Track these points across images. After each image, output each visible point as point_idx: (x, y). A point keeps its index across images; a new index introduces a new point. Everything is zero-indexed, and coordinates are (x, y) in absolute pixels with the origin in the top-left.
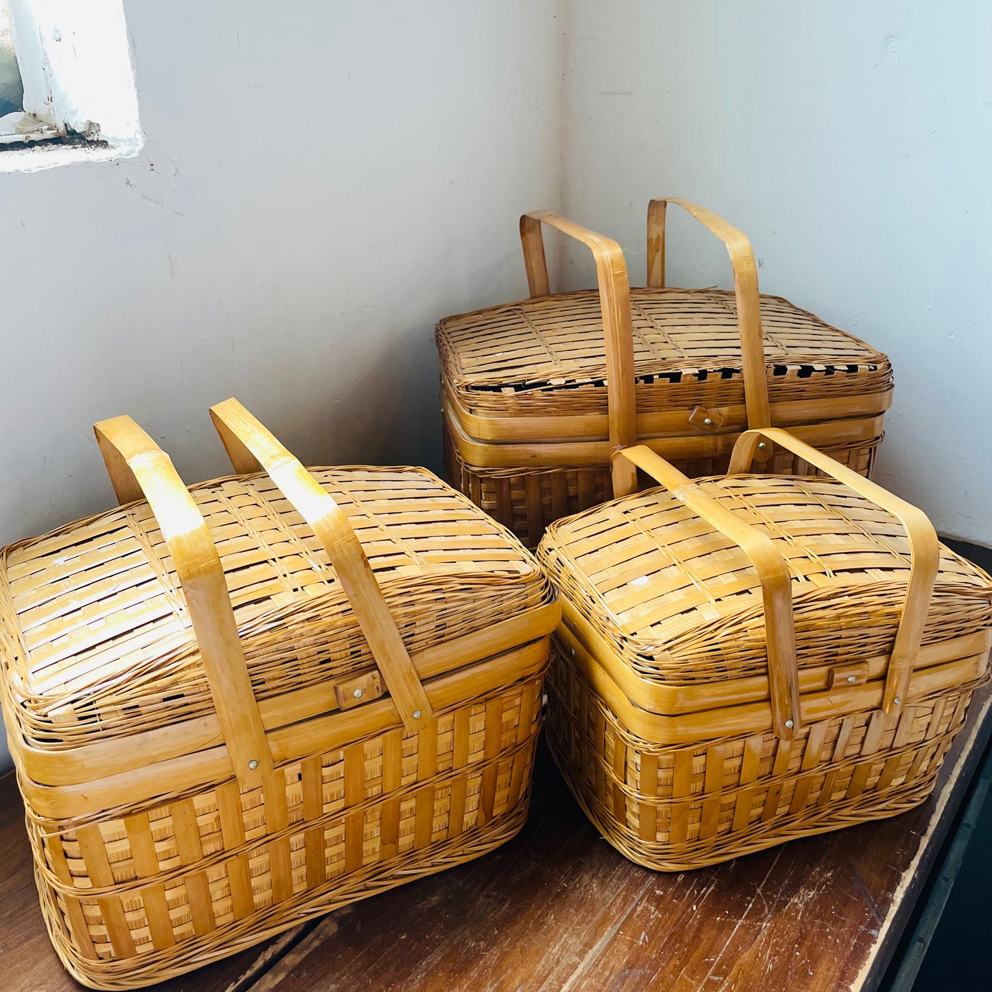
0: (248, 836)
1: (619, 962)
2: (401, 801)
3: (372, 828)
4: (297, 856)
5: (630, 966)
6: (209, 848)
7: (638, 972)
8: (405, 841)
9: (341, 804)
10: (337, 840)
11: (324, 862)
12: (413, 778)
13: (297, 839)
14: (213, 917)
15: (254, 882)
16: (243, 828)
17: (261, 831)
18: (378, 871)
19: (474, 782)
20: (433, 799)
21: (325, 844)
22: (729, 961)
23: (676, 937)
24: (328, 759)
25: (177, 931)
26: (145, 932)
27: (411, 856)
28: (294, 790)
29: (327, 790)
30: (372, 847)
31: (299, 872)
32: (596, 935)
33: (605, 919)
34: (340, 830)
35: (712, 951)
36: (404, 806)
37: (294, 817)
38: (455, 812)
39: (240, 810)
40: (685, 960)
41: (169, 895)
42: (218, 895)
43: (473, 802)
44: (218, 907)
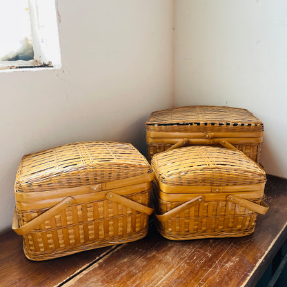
0: (68, 223)
1: (175, 277)
2: (109, 221)
3: (101, 227)
4: (81, 232)
5: (178, 278)
6: (58, 225)
7: (180, 280)
8: (111, 233)
9: (92, 219)
10: (92, 229)
11: (89, 235)
12: (112, 215)
13: (81, 227)
14: (59, 244)
15: (70, 237)
16: (67, 221)
17: (71, 222)
18: (104, 240)
19: (129, 219)
20: (118, 222)
21: (89, 230)
22: (206, 279)
23: (192, 272)
24: (88, 205)
25: (50, 246)
26: (42, 245)
27: (113, 238)
28: (80, 213)
29: (89, 214)
30: (102, 233)
31: (82, 236)
32: (169, 271)
33: (172, 267)
34: (93, 226)
35: (201, 276)
36: (110, 223)
37: (80, 220)
38: (125, 227)
39: (66, 216)
40: (194, 278)
41: (48, 236)
42: (60, 239)
43: (129, 225)
44: (60, 242)
